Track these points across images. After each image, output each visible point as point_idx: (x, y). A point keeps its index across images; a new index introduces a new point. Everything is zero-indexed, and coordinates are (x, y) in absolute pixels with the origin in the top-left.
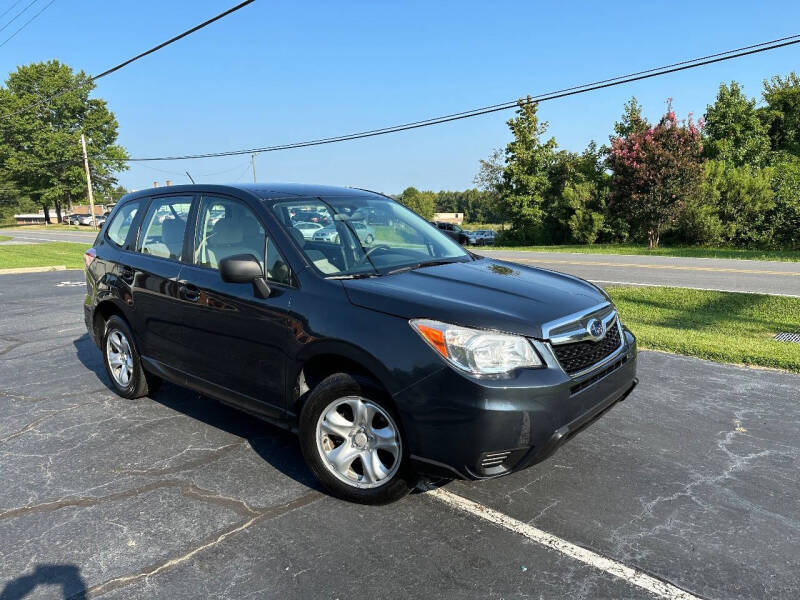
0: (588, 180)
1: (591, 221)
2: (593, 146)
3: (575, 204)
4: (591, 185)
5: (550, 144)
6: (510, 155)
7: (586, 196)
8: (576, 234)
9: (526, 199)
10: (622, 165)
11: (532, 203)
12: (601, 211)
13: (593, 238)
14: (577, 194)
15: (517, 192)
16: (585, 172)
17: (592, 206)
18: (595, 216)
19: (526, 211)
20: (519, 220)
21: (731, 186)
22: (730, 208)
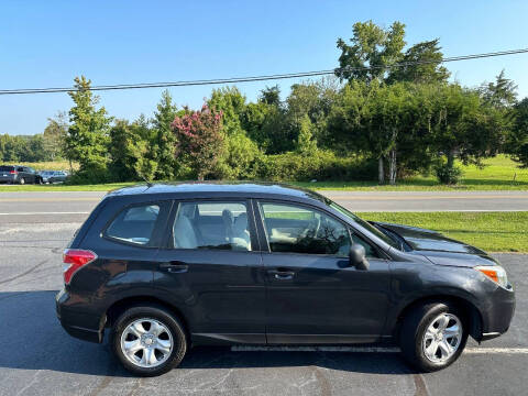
0: (143, 139)
1: (150, 166)
2: (142, 117)
3: (138, 155)
4: (145, 143)
5: (102, 111)
6: (73, 116)
7: (144, 150)
8: (140, 174)
9: (90, 149)
10: (183, 135)
11: (95, 151)
12: (155, 160)
13: (152, 177)
14: (138, 149)
15: (82, 144)
16: (141, 135)
17: (149, 156)
18: (152, 162)
19: (91, 157)
20: (86, 165)
21: (233, 149)
22: (234, 160)
